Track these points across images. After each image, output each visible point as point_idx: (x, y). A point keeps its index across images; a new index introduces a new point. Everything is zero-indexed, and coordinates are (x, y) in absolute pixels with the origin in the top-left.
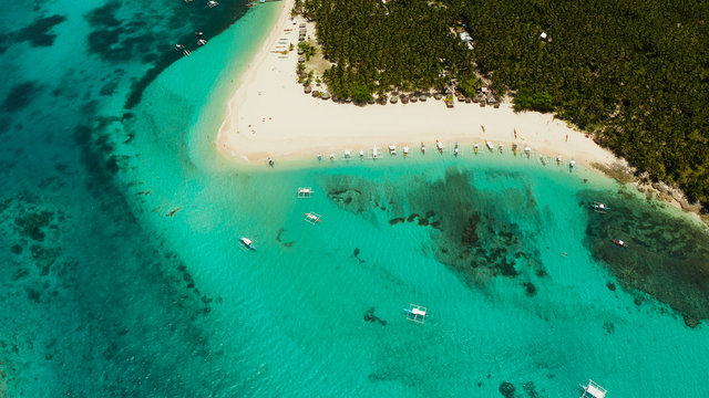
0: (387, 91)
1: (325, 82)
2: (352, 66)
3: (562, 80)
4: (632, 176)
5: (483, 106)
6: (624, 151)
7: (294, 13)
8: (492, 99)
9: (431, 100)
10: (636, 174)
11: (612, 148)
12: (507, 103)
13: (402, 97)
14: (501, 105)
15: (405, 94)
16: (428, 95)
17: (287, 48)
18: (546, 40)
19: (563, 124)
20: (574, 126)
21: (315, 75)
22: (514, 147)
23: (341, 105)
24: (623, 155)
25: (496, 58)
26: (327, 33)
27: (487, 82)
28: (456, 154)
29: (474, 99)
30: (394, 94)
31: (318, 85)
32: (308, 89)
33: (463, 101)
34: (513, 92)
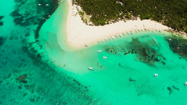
1: (91, 21)
5: (133, 20)
6: (170, 25)
7: (73, 4)
8: (135, 18)
10: (174, 30)
11: (167, 25)
12: (139, 19)
13: (113, 22)
14: (137, 19)
15: (113, 20)
16: (119, 20)
18: (141, 1)
19: (153, 21)
20: (156, 22)
22: (145, 29)
23: (98, 26)
24: (170, 27)
28: (132, 34)
29: (131, 19)
30: (110, 21)
31: (89, 22)
32: (87, 24)
33: (128, 20)
34: (139, 16)
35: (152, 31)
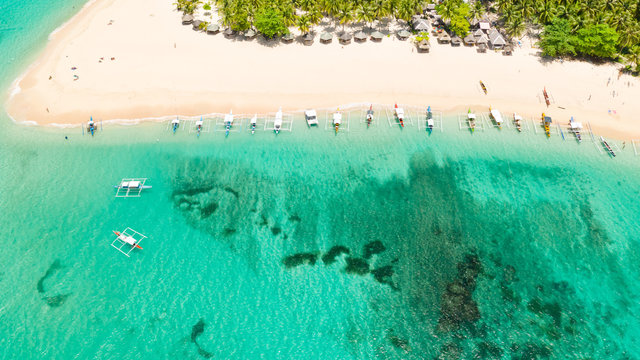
1: (218, 9)
5: (482, 51)
8: (499, 39)
9: (390, 40)
12: (527, 47)
13: (341, 34)
14: (517, 51)
15: (348, 30)
16: (386, 33)
22: (546, 122)
23: (238, 43)
27: (491, 17)
28: (430, 129)
29: (466, 40)
30: (330, 30)
31: (206, 14)
32: (188, 17)
33: (447, 42)
34: (536, 32)
35: (604, 144)
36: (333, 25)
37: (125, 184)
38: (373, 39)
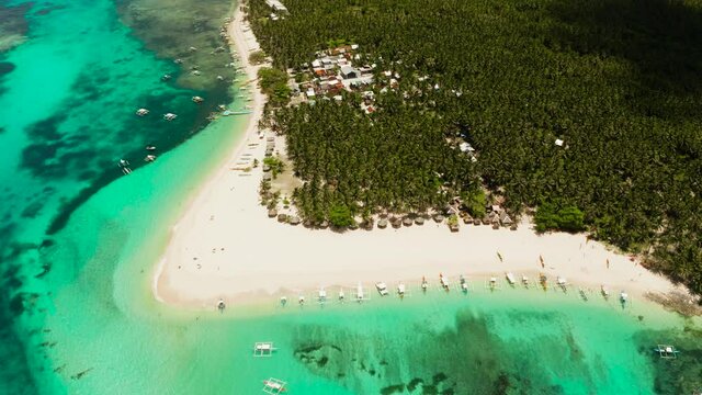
0: (373, 212)
1: (295, 203)
2: (329, 183)
3: (592, 191)
4: (696, 306)
5: (496, 228)
6: (683, 275)
7: (261, 125)
8: (507, 219)
9: (430, 223)
11: (667, 272)
12: (526, 223)
13: (393, 220)
14: (519, 225)
15: (397, 216)
16: (426, 217)
17: (251, 164)
18: (562, 148)
19: (600, 246)
20: (614, 248)
21: (282, 196)
22: (543, 280)
23: (315, 231)
24: (682, 281)
25: (509, 169)
26: (299, 146)
27: (499, 199)
28: (465, 291)
29: (485, 220)
30: (383, 217)
31: (286, 207)
32: (272, 212)
33: (470, 222)
34: (531, 209)
35: (582, 292)
36: (385, 212)
37: (259, 347)
38: (417, 223)
